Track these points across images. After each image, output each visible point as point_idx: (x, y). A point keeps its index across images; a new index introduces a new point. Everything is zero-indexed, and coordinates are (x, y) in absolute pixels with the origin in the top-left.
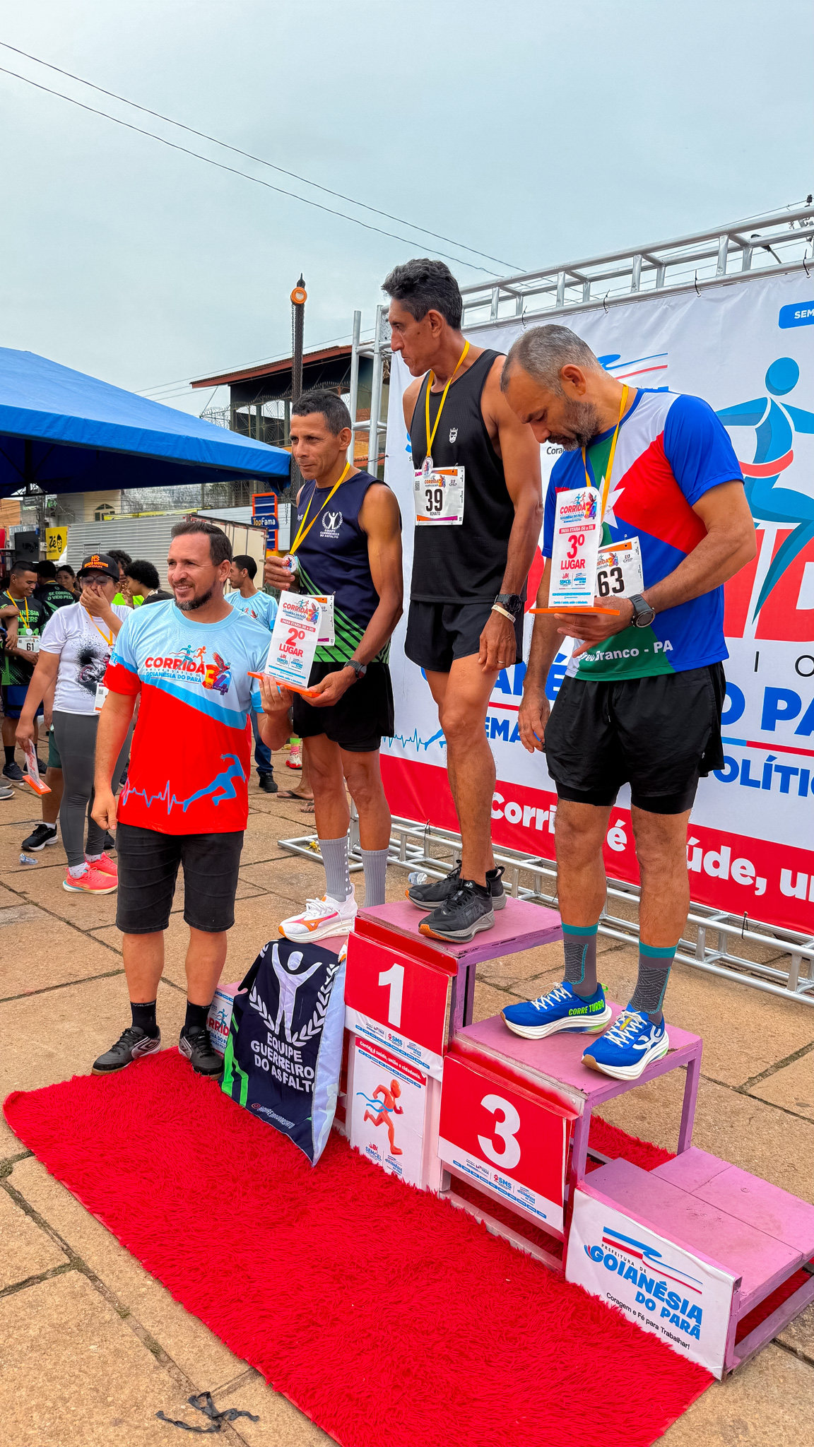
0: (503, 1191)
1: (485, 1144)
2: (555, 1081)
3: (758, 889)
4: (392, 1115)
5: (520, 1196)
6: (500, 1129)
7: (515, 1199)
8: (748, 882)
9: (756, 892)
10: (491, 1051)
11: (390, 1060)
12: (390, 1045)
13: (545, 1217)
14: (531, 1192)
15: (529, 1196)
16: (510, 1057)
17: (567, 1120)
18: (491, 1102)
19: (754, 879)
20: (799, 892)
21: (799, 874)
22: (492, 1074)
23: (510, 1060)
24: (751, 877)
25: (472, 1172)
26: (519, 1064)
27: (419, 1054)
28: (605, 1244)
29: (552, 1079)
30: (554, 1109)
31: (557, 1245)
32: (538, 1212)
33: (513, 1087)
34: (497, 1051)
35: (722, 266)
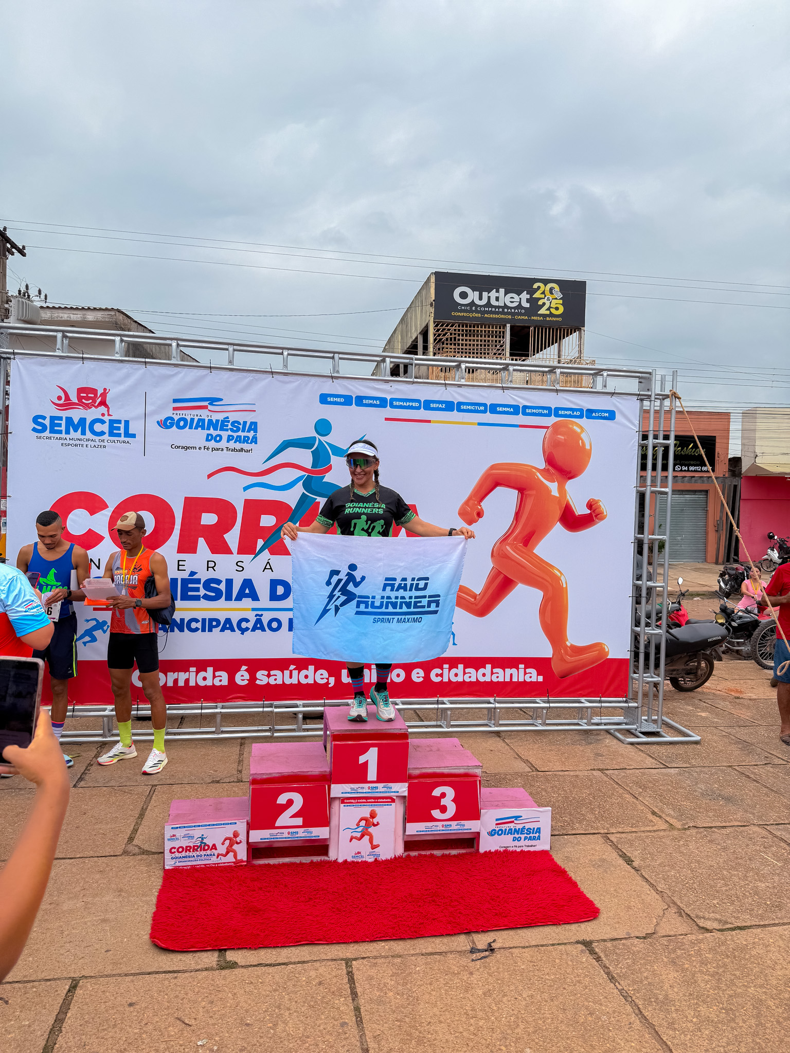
0: (448, 830)
1: (436, 813)
3: (330, 684)
4: (371, 830)
5: (457, 827)
6: (443, 802)
7: (454, 830)
8: (324, 681)
10: (430, 769)
11: (368, 801)
12: (369, 792)
13: (470, 829)
14: (463, 822)
15: (461, 825)
16: (440, 767)
17: (479, 780)
18: (437, 792)
19: (328, 679)
22: (435, 778)
23: (442, 769)
25: (428, 830)
26: (446, 768)
27: (391, 788)
29: (464, 767)
32: (465, 830)
33: (447, 779)
34: (433, 767)
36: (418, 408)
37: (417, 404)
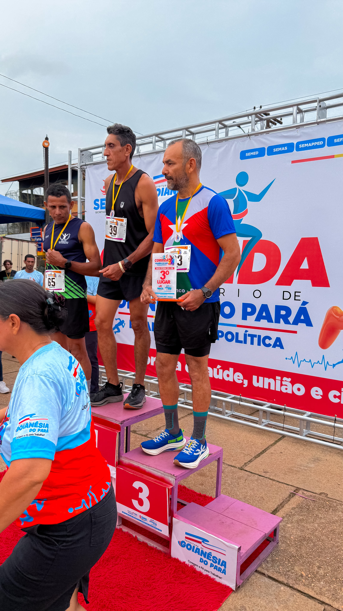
0: (144, 522)
1: (135, 503)
2: (163, 472)
3: (244, 384)
5: (150, 523)
6: (141, 496)
7: (149, 525)
8: (240, 382)
9: (244, 386)
10: (136, 463)
13: (161, 531)
14: (155, 520)
15: (154, 523)
16: (144, 464)
17: (168, 488)
18: (137, 485)
19: (243, 380)
20: (260, 385)
21: (259, 377)
22: (137, 472)
23: (144, 466)
24: (242, 380)
25: (130, 516)
26: (148, 467)
28: (186, 539)
29: (161, 472)
30: (162, 484)
31: (166, 542)
32: (158, 529)
33: (145, 477)
34: (139, 462)
35: (217, 135)
36: (322, 146)
37: (321, 143)
